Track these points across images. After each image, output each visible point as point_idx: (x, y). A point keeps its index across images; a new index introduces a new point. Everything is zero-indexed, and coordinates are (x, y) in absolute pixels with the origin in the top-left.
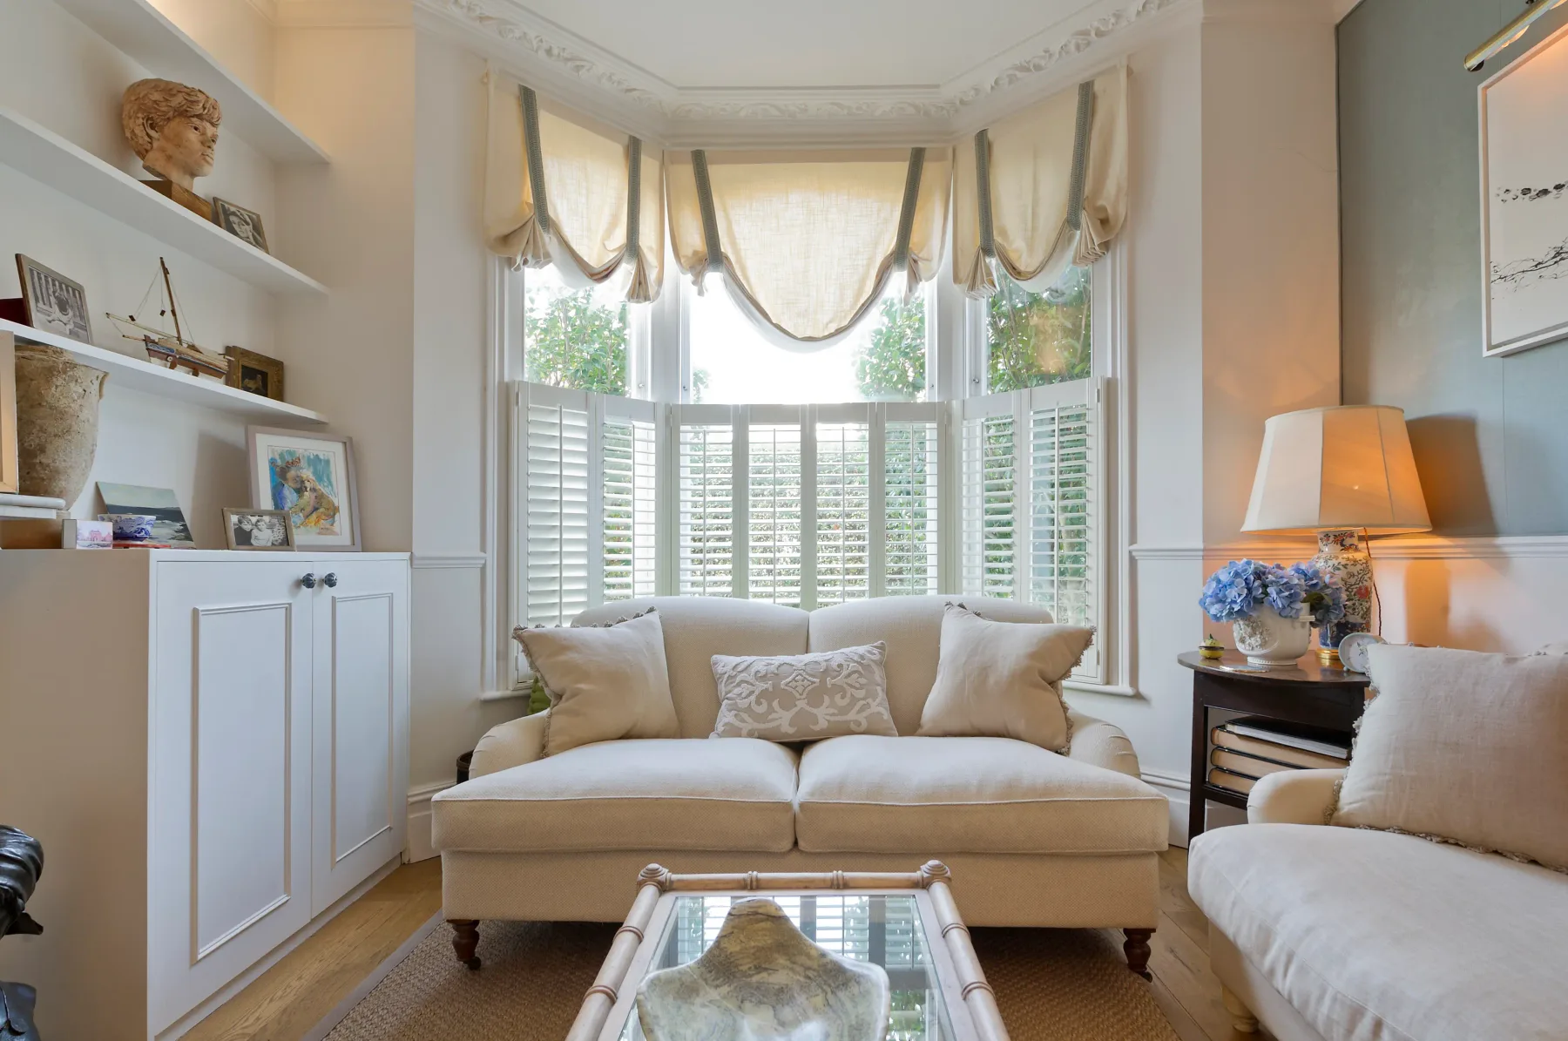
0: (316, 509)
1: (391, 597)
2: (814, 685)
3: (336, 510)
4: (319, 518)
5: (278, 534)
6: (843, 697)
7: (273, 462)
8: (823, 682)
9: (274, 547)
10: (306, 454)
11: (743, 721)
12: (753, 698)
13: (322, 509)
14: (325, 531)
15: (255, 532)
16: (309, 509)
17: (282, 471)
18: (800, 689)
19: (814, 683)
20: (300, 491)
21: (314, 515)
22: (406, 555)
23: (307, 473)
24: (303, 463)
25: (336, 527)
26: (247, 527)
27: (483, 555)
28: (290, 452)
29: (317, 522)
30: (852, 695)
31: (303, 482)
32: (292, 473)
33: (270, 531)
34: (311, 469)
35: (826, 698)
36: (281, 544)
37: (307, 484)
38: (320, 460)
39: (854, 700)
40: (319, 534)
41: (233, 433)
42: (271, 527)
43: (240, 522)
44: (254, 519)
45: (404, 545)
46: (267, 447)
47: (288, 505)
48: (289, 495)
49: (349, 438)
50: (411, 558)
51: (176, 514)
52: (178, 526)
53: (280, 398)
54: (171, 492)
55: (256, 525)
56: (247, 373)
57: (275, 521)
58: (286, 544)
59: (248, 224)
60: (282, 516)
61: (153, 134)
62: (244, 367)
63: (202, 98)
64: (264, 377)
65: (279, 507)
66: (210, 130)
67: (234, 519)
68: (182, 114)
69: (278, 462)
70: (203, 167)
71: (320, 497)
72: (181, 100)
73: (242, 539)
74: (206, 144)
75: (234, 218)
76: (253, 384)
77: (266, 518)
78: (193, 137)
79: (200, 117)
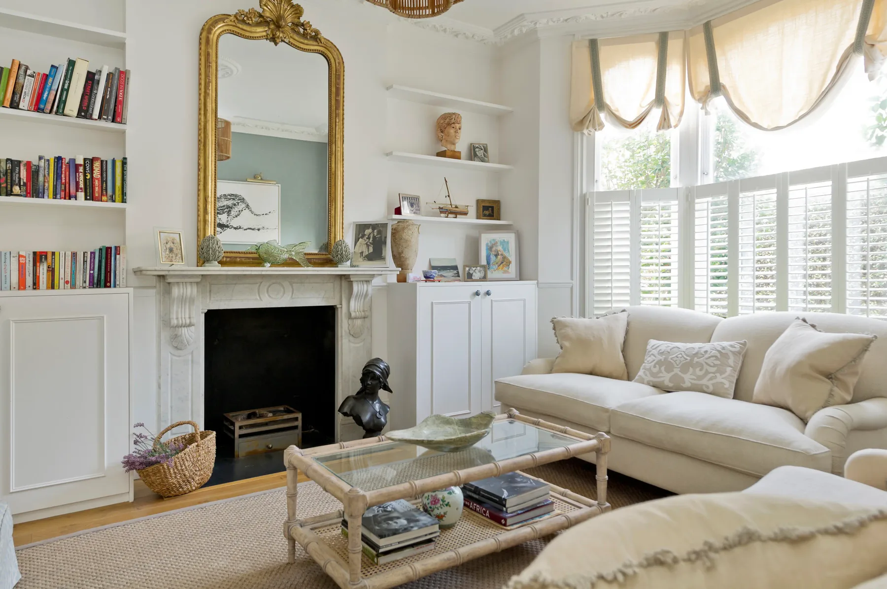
0: (502, 263)
1: (525, 301)
2: (687, 361)
3: (510, 262)
4: (503, 266)
6: (701, 370)
7: (487, 245)
8: (692, 360)
9: (481, 280)
10: (500, 240)
12: (653, 363)
13: (505, 262)
14: (505, 272)
15: (474, 274)
16: (500, 263)
17: (490, 249)
18: (678, 362)
19: (687, 359)
20: (496, 256)
21: (501, 265)
22: (535, 282)
23: (500, 248)
24: (499, 244)
25: (510, 270)
26: (471, 272)
27: (571, 281)
28: (494, 240)
29: (502, 268)
30: (707, 370)
31: (498, 252)
32: (494, 249)
33: (481, 273)
34: (502, 246)
35: (691, 369)
37: (499, 252)
39: (707, 373)
40: (503, 273)
41: (474, 233)
43: (469, 270)
44: (474, 269)
46: (486, 239)
47: (492, 262)
48: (493, 258)
49: (518, 231)
50: (538, 283)
51: (455, 267)
52: (456, 271)
53: (499, 218)
54: (455, 260)
55: (475, 271)
56: (485, 208)
57: (482, 269)
58: (484, 279)
59: (482, 149)
60: (483, 267)
61: (442, 134)
62: (483, 206)
63: (454, 116)
64: (492, 208)
65: (488, 263)
66: (458, 126)
67: (467, 269)
68: (449, 124)
69: (490, 244)
70: (457, 141)
71: (504, 258)
72: (448, 120)
73: (469, 277)
74: (456, 132)
75: (477, 150)
76: (487, 213)
77: (478, 268)
78: (452, 131)
79: (454, 123)
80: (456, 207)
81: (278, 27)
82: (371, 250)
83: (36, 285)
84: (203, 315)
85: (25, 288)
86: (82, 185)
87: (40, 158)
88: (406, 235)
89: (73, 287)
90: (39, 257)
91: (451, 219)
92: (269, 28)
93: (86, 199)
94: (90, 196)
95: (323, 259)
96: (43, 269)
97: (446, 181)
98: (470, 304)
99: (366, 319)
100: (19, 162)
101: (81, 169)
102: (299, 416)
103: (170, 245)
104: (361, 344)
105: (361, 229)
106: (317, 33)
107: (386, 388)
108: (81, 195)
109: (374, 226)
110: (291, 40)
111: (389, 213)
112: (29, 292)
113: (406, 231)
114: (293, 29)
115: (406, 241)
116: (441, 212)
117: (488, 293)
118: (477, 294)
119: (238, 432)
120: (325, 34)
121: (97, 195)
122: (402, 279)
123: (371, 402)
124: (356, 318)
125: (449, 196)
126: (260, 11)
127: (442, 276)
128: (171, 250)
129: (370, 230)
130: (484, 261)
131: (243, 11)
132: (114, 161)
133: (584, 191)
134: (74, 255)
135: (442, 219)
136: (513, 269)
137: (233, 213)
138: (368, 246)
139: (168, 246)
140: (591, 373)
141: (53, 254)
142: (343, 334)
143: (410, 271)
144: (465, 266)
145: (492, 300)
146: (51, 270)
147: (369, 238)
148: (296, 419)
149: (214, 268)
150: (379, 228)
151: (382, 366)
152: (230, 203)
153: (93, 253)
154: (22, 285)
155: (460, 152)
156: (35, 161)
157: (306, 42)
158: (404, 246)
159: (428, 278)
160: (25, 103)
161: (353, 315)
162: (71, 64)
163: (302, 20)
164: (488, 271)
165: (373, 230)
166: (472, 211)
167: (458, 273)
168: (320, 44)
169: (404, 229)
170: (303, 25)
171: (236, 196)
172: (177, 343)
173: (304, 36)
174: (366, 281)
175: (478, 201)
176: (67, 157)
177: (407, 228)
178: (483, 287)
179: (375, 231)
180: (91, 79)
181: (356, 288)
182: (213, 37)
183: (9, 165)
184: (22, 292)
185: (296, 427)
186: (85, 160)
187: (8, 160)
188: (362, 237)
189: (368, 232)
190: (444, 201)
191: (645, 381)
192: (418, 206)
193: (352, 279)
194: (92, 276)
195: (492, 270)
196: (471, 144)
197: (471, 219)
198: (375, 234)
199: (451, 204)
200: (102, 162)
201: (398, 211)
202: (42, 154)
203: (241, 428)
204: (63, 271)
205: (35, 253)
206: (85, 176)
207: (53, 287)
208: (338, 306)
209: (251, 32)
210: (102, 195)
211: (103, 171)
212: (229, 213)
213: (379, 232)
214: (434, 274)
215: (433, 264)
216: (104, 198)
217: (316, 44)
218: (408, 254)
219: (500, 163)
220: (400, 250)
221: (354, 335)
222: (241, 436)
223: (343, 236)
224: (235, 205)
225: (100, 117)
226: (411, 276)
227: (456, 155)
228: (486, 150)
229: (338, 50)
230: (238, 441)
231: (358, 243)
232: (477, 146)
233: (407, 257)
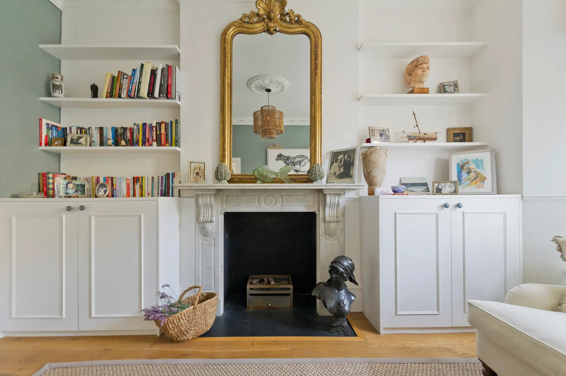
0: (475, 179)
3: (485, 178)
4: (477, 182)
5: (453, 189)
7: (458, 164)
9: (450, 193)
10: (473, 159)
13: (479, 179)
14: (478, 187)
15: (443, 189)
16: (472, 179)
17: (461, 168)
20: (468, 173)
21: (475, 181)
23: (472, 166)
24: (471, 162)
25: (485, 185)
26: (440, 187)
28: (465, 160)
29: (476, 184)
31: (470, 169)
32: (466, 167)
33: (449, 188)
34: (475, 164)
36: (453, 192)
37: (472, 170)
38: (479, 160)
40: (477, 188)
42: (450, 187)
43: (438, 185)
44: (443, 184)
45: (519, 191)
46: (456, 159)
47: (463, 178)
48: (464, 174)
49: (494, 150)
50: (522, 197)
51: (425, 184)
52: (425, 188)
53: (471, 140)
54: (425, 178)
55: (444, 186)
56: (456, 135)
57: (452, 184)
58: (455, 192)
59: (452, 86)
60: (455, 182)
61: (410, 77)
62: (454, 132)
63: (421, 58)
64: (464, 133)
65: (460, 179)
66: (425, 66)
67: (436, 185)
68: (416, 67)
69: (461, 164)
70: (424, 79)
71: (478, 175)
72: (415, 63)
73: (439, 191)
74: (424, 71)
75: (447, 86)
76: (458, 137)
77: (448, 184)
78: (419, 71)
79: (421, 64)
80: (425, 134)
81: (270, 19)
82: (342, 170)
83: (134, 195)
84: (223, 216)
85: (129, 197)
86: (155, 138)
87: (135, 124)
88: (374, 158)
89: (152, 196)
90: (136, 180)
91: (420, 143)
92: (265, 23)
93: (157, 146)
94: (160, 144)
95: (307, 178)
96: (137, 187)
97: (414, 114)
98: (437, 215)
99: (339, 223)
100: (127, 128)
101: (154, 129)
102: (291, 287)
103: (197, 170)
104: (336, 241)
105: (335, 155)
106: (299, 16)
107: (352, 280)
108: (155, 143)
109: (345, 153)
110: (282, 28)
111: (361, 142)
112: (132, 198)
113: (373, 154)
114: (281, 19)
115: (374, 162)
116: (409, 139)
117: (459, 206)
118: (446, 206)
119: (249, 291)
120: (306, 17)
121: (163, 143)
122: (371, 193)
123: (337, 291)
124: (329, 222)
125: (417, 126)
126: (257, 11)
127: (411, 191)
128: (197, 174)
129: (342, 156)
131: (246, 14)
132: (171, 122)
134: (153, 178)
135: (412, 144)
136: (488, 184)
138: (340, 167)
139: (196, 171)
141: (142, 178)
142: (321, 233)
143: (378, 186)
144: (434, 183)
145: (463, 213)
146: (141, 187)
147: (341, 162)
148: (289, 289)
149: (225, 185)
150: (350, 153)
151: (346, 264)
153: (162, 177)
154: (128, 195)
155: (428, 89)
156: (132, 126)
157: (292, 26)
158: (372, 167)
159: (395, 191)
160: (124, 95)
161: (327, 219)
162: (142, 66)
163: (287, 10)
164: (459, 187)
165: (344, 156)
166: (442, 136)
167: (428, 188)
168: (302, 26)
169: (371, 153)
170: (288, 14)
172: (204, 232)
173: (290, 22)
174: (338, 194)
175: (448, 130)
176: (148, 123)
177: (375, 152)
178: (453, 200)
179: (346, 156)
180: (153, 73)
181: (328, 199)
182: (229, 37)
183: (122, 130)
184: (128, 199)
185: (289, 295)
186: (157, 123)
187: (122, 127)
188: (336, 162)
189: (340, 157)
190: (413, 131)
192: (387, 136)
193: (325, 193)
194: (162, 190)
195: (464, 185)
197: (442, 142)
198: (346, 158)
199: (420, 133)
200: (166, 123)
201: (368, 141)
202: (135, 123)
203: (251, 289)
204: (147, 187)
205: (134, 177)
206: (156, 133)
207: (142, 196)
208: (316, 213)
209: (252, 29)
210: (166, 143)
211: (166, 130)
213: (349, 157)
214: (401, 189)
215: (403, 182)
216: (167, 145)
217: (299, 26)
218: (376, 173)
219: (471, 91)
220: (369, 170)
221: (329, 234)
222: (251, 295)
223: (321, 162)
225: (159, 97)
226: (378, 190)
227: (425, 91)
228: (456, 85)
229: (317, 27)
230: (248, 297)
231: (333, 166)
232: (447, 83)
233: (375, 175)
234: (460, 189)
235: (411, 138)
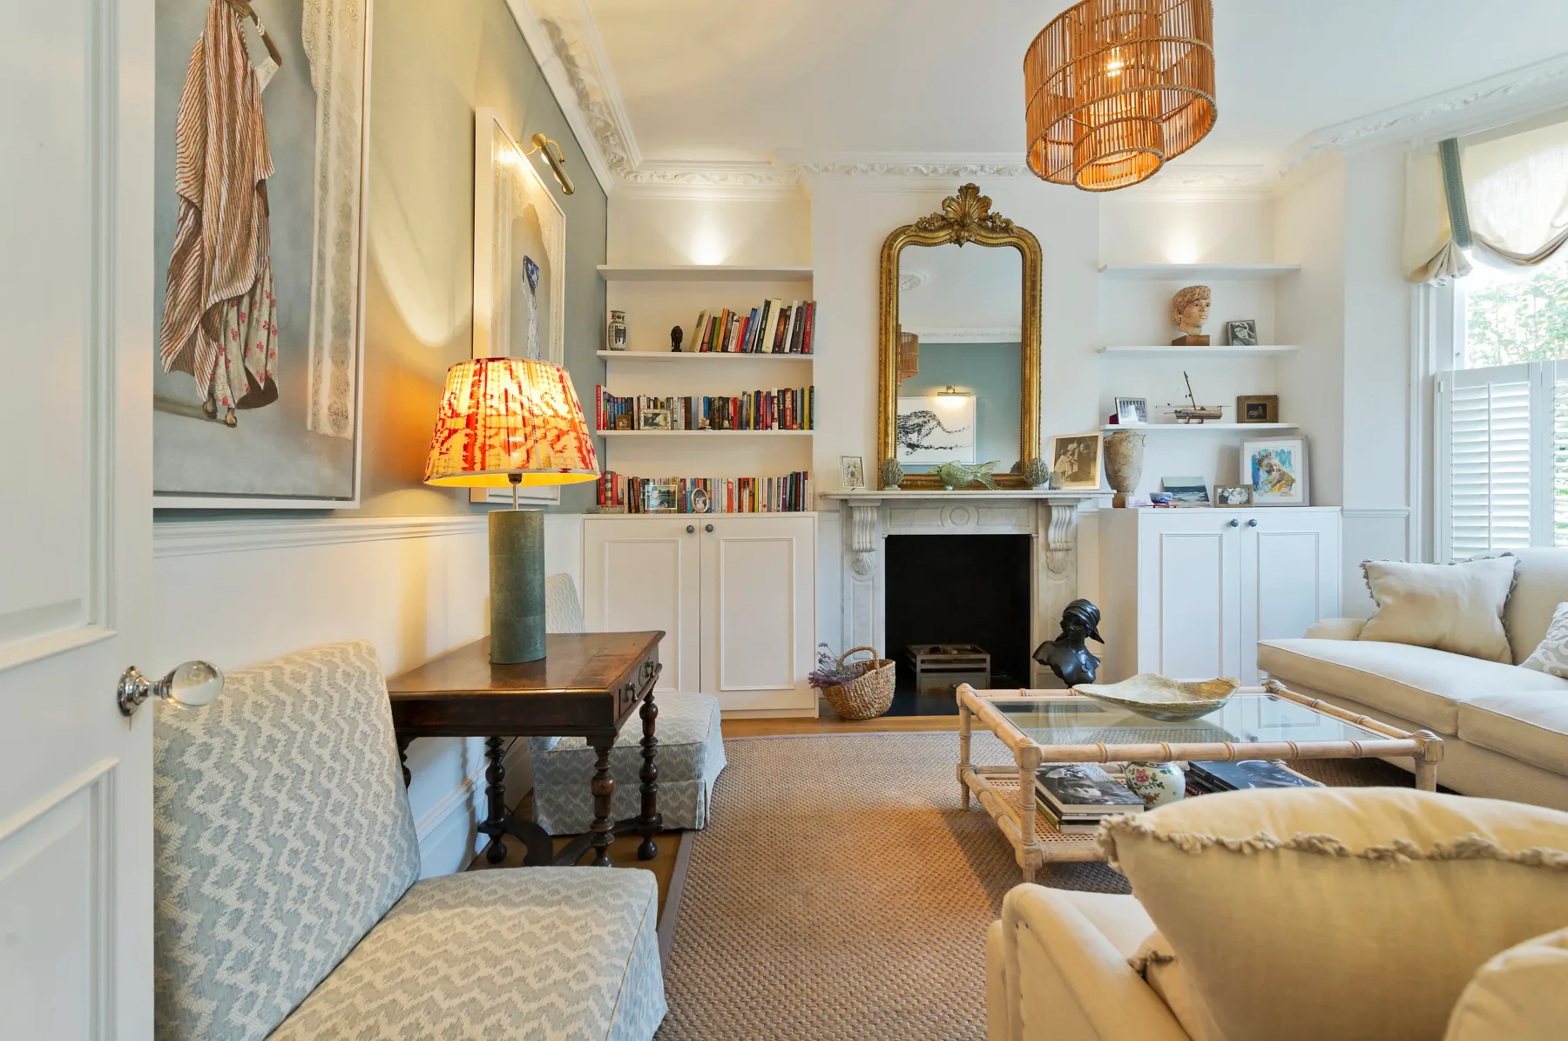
0: (1279, 482)
1: (1317, 535)
3: (1293, 481)
4: (1281, 486)
5: (1244, 498)
7: (1254, 458)
9: (1242, 505)
10: (1275, 450)
11: (1548, 658)
13: (1285, 481)
14: (1283, 495)
15: (1231, 497)
16: (1274, 482)
17: (1258, 463)
20: (1269, 472)
21: (1278, 485)
22: (1338, 508)
23: (1275, 461)
24: (1273, 455)
25: (1293, 492)
26: (1226, 494)
27: (1407, 508)
28: (1264, 450)
29: (1279, 489)
31: (1272, 466)
32: (1265, 462)
33: (1239, 496)
34: (1278, 458)
36: (1245, 503)
37: (1274, 467)
38: (1284, 453)
40: (1282, 496)
41: (1235, 442)
42: (1240, 494)
43: (1223, 492)
44: (1230, 490)
46: (1251, 450)
47: (1262, 479)
48: (1263, 474)
49: (1307, 436)
50: (1342, 510)
51: (1202, 489)
52: (1202, 494)
53: (1275, 420)
54: (1201, 478)
55: (1232, 493)
56: (1251, 407)
57: (1243, 490)
58: (1248, 503)
59: (1245, 328)
60: (1247, 488)
61: (1180, 316)
62: (1248, 405)
63: (1198, 290)
64: (1264, 406)
65: (1256, 483)
66: (1204, 302)
67: (1220, 490)
68: (1190, 302)
69: (1258, 457)
70: (1202, 322)
71: (1283, 475)
72: (1189, 296)
73: (1223, 501)
74: (1202, 310)
75: (1238, 329)
76: (1255, 413)
77: (1238, 489)
78: (1195, 310)
79: (1198, 299)
80: (1203, 409)
81: (963, 226)
82: (1076, 468)
83: (740, 509)
84: (883, 543)
85: (732, 511)
86: (776, 416)
87: (744, 394)
88: (1124, 448)
89: (769, 510)
90: (743, 483)
91: (1194, 425)
92: (953, 230)
93: (779, 428)
94: (783, 426)
95: (1016, 481)
96: (746, 494)
97: (1186, 377)
98: (1221, 537)
99: (1069, 552)
100: (728, 399)
101: (776, 401)
102: (988, 657)
103: (852, 469)
104: (1063, 581)
105: (1063, 444)
106: (1008, 222)
107: (1095, 636)
108: (776, 425)
109: (1080, 440)
110: (978, 238)
111: (1101, 422)
112: (736, 514)
113: (1124, 444)
114: (980, 225)
115: (1125, 456)
116: (1178, 417)
117: (1251, 523)
118: (1233, 524)
119: (919, 666)
120: (1017, 222)
121: (788, 424)
122: (1119, 503)
123: (1074, 652)
124: (1055, 550)
125: (1190, 395)
126: (943, 213)
127: (1180, 500)
128: (853, 474)
129: (1075, 445)
130: (1247, 479)
131: (925, 218)
132: (803, 391)
133: (1432, 370)
134: (770, 480)
135: (1181, 425)
136: (1298, 491)
137: (924, 431)
138: (1072, 464)
139: (850, 470)
140: (1436, 647)
141: (754, 480)
142: (1040, 568)
143: (1131, 493)
144: (1216, 487)
145: (1258, 533)
146: (752, 495)
147: (1073, 454)
148: (984, 661)
149: (895, 492)
150: (1087, 442)
151: (1089, 610)
152: (920, 421)
153: (785, 479)
154: (730, 509)
155: (1208, 336)
156: (740, 397)
157: (995, 235)
158: (1123, 463)
159: (1157, 502)
160: (732, 347)
161: (1052, 546)
162: (768, 304)
163: (990, 212)
164: (1254, 493)
165: (1079, 445)
166: (1230, 412)
167: (1206, 495)
168: (1012, 235)
169: (1121, 440)
170: (991, 217)
171: (927, 412)
172: (858, 568)
173: (993, 230)
174: (1069, 506)
175: (1240, 400)
176: (764, 391)
177: (1124, 439)
178: (1243, 515)
179: (1082, 445)
180: (784, 315)
181: (1055, 513)
182: (894, 252)
183: (721, 402)
184: (730, 515)
185: (983, 670)
186: (779, 391)
187: (720, 398)
188: (1064, 454)
189: (1071, 447)
190: (1183, 403)
191: (1546, 668)
192: (1143, 412)
193: (1050, 504)
194: (784, 500)
195: (1262, 491)
196: (1228, 323)
197: (1229, 422)
198: (1082, 449)
199: (1194, 406)
200: (793, 392)
201: (1114, 420)
202: (743, 390)
203: (923, 662)
204: (761, 497)
205: (740, 480)
206: (779, 407)
207: (753, 511)
208: (1033, 535)
209: (933, 238)
210: (793, 423)
211: (794, 401)
212: (919, 431)
213: (1087, 447)
214: (1166, 498)
215: (1166, 485)
216: (795, 426)
217: (1007, 235)
218: (1127, 472)
219: (1276, 344)
220: (1116, 468)
221: (1054, 570)
222: (923, 671)
223: (1039, 454)
224: (925, 422)
225: (791, 350)
226: (1131, 500)
227: (1202, 341)
228: (1252, 328)
229: (1034, 237)
230: (920, 676)
231: (1059, 461)
232: (1237, 324)
233: (1126, 476)
234: (1256, 497)
235: (1182, 415)
